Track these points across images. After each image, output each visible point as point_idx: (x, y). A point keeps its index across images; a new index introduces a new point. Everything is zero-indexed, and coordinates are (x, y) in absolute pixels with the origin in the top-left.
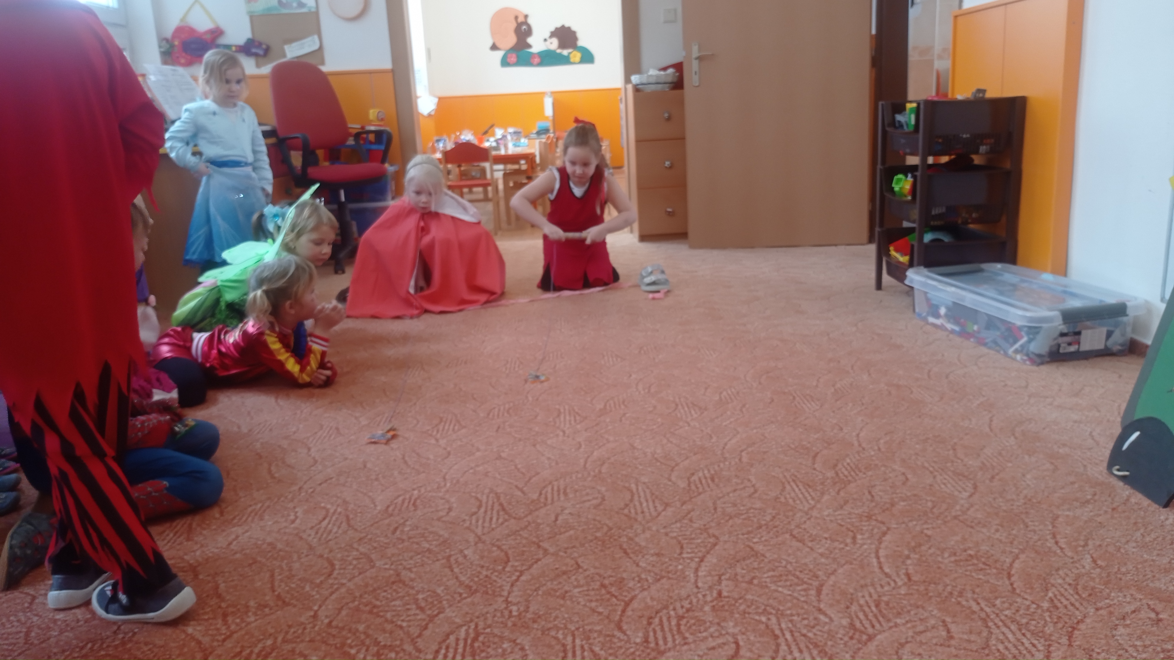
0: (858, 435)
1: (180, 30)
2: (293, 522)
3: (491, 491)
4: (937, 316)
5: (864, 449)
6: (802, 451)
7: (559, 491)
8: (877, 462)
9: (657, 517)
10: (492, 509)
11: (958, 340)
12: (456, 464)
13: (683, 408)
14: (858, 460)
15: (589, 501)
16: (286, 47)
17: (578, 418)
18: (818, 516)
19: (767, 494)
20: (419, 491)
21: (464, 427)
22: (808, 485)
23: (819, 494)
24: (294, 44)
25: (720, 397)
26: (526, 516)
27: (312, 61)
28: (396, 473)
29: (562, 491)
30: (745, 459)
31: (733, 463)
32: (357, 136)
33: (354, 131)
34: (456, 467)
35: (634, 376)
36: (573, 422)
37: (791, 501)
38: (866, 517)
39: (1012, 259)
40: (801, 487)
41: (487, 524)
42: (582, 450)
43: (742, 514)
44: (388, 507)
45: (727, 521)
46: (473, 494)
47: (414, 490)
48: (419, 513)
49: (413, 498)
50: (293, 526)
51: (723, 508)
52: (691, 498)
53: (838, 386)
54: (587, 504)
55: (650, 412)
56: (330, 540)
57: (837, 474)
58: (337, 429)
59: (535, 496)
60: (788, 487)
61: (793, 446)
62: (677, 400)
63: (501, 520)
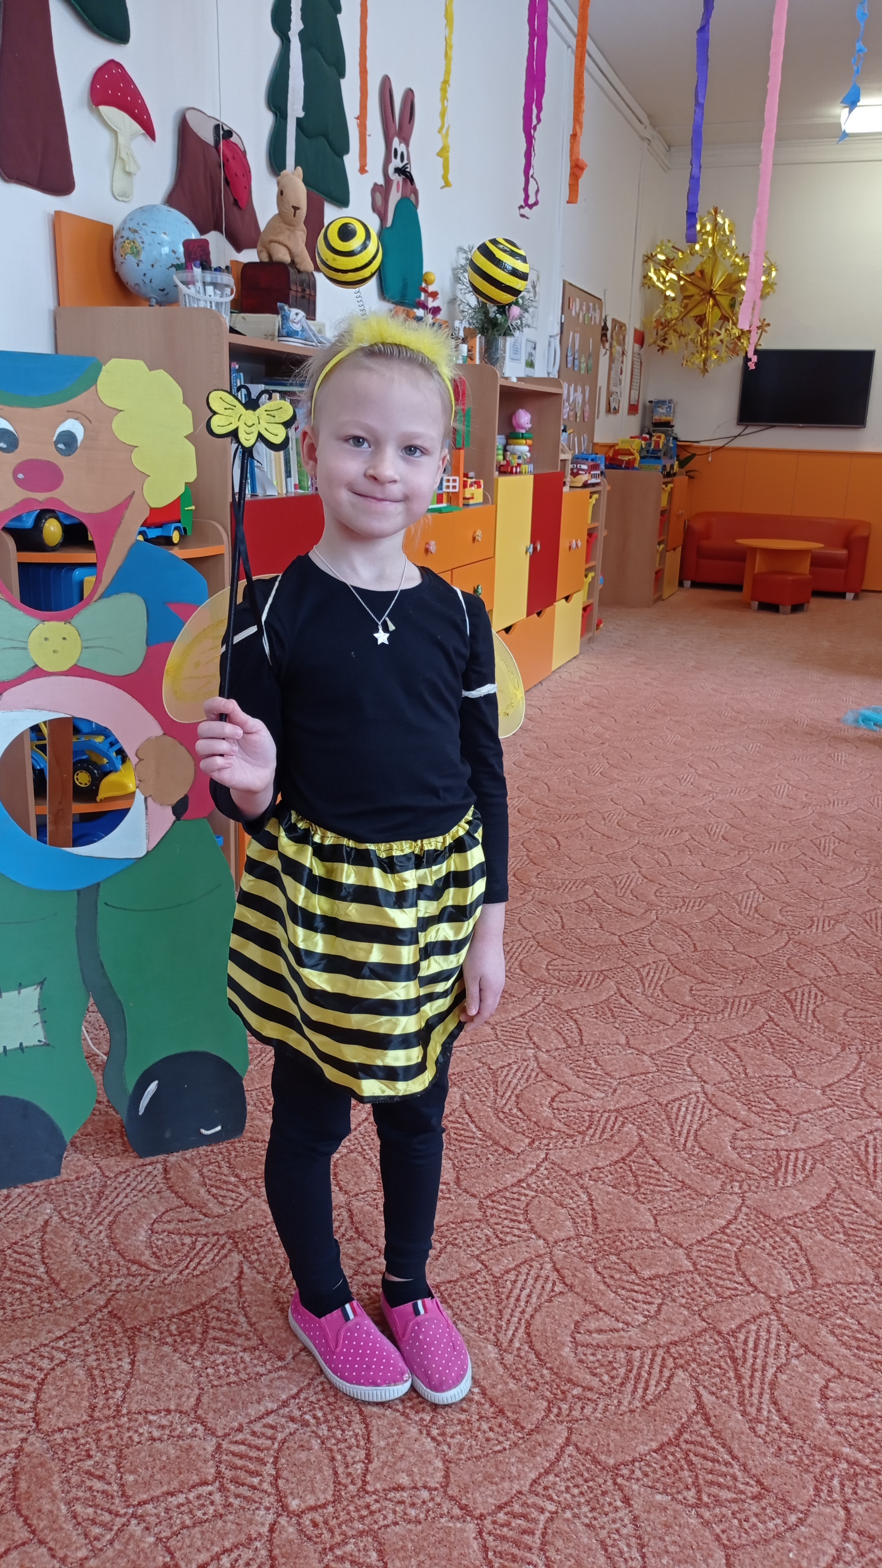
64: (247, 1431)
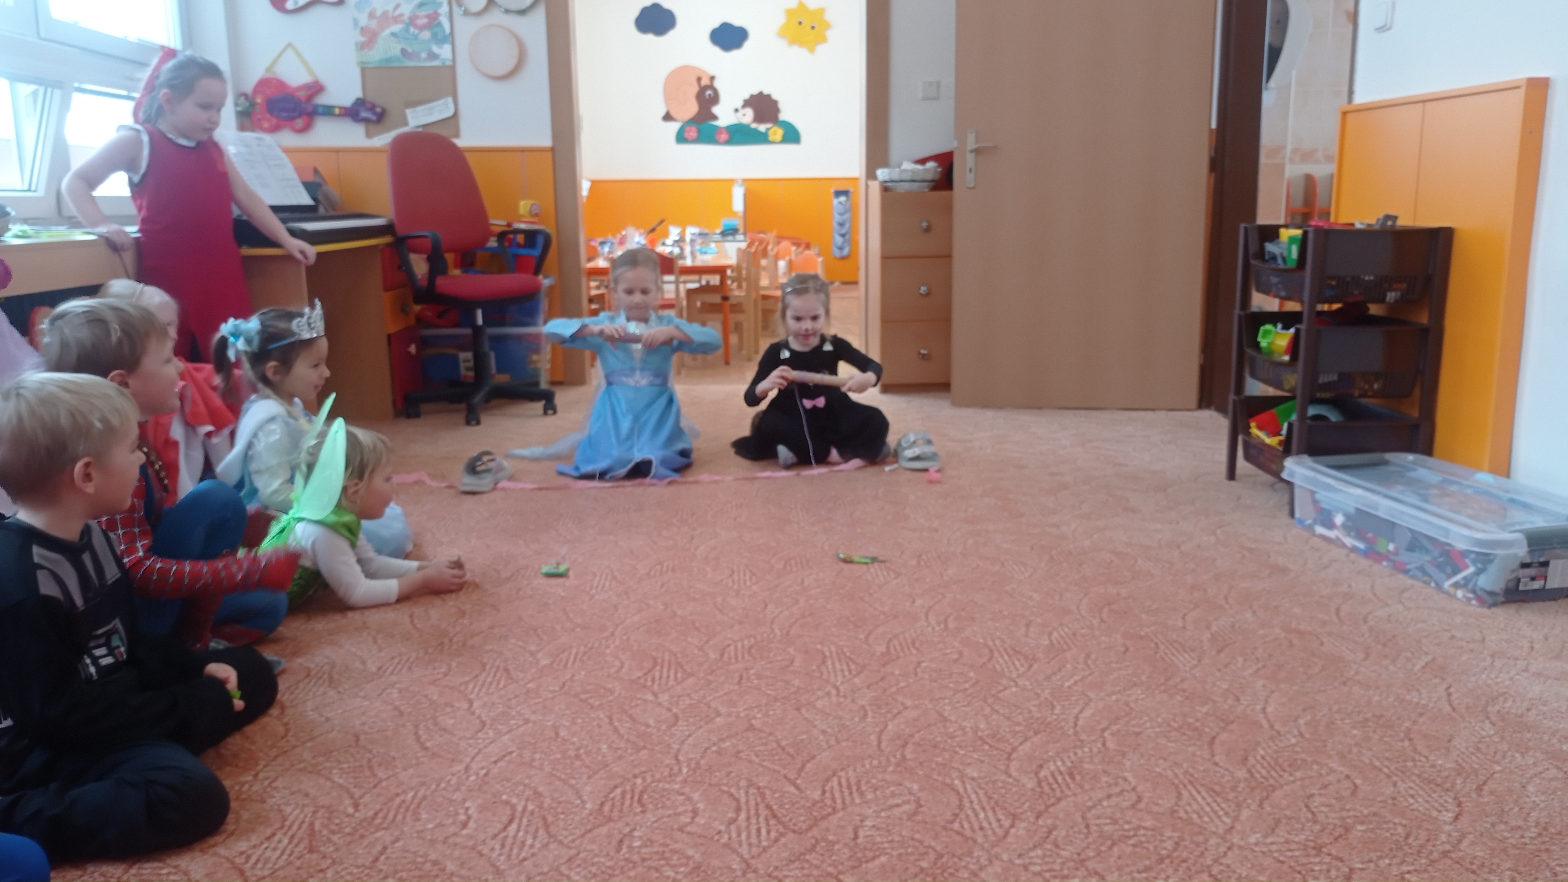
0: (1264, 710)
1: (264, 84)
2: (465, 825)
3: (751, 784)
4: (1331, 526)
5: (1279, 733)
6: (1190, 733)
7: (849, 787)
8: (1304, 756)
9: (1005, 837)
10: (758, 815)
11: (1364, 563)
12: (689, 736)
13: (1002, 657)
14: (1276, 752)
15: (898, 805)
16: (409, 112)
17: (853, 667)
18: (1242, 843)
19: (1157, 805)
20: (644, 779)
21: (691, 675)
22: (1214, 791)
23: (1233, 805)
24: (420, 108)
25: (1051, 641)
26: (810, 828)
27: (443, 132)
28: (604, 747)
29: (854, 788)
30: (1111, 745)
31: (1095, 750)
32: (502, 236)
33: (499, 230)
34: (690, 741)
35: (919, 602)
36: (846, 673)
37: (1195, 816)
38: (1314, 848)
39: (1427, 449)
40: (1204, 794)
41: (754, 841)
42: (869, 720)
43: (1129, 837)
44: (602, 804)
45: (1110, 848)
46: (725, 788)
47: (635, 777)
48: (650, 817)
49: (637, 791)
50: (465, 832)
51: (1098, 825)
52: (1048, 807)
53: (1214, 628)
54: (897, 812)
55: (956, 661)
56: (525, 859)
57: (1250, 772)
58: (506, 670)
59: (816, 795)
60: (1185, 793)
61: (1176, 725)
62: (990, 643)
63: (773, 834)
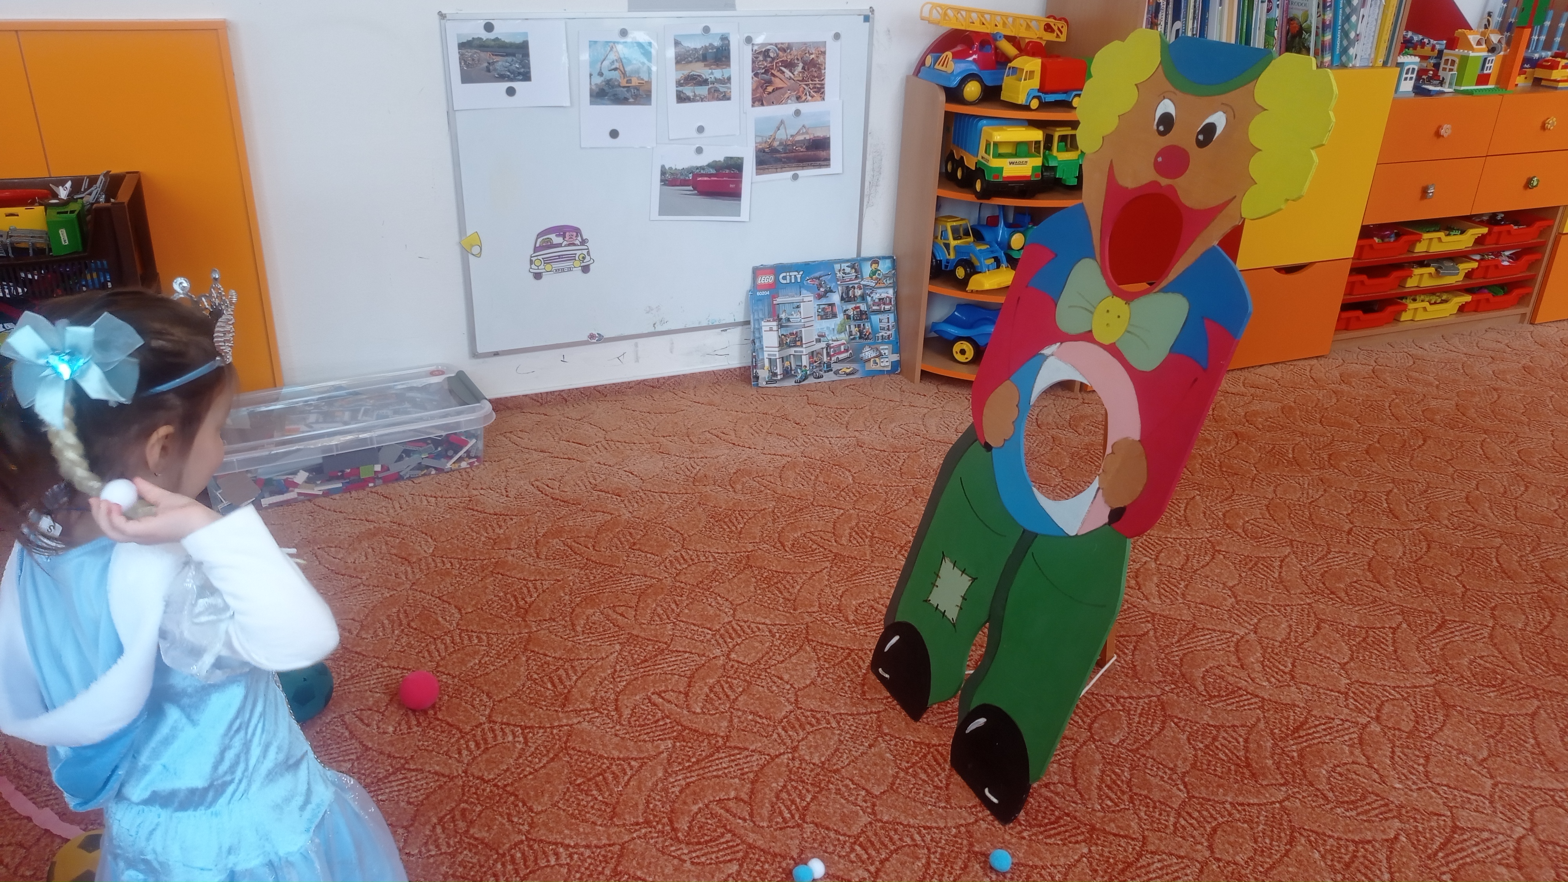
64: (748, 624)
